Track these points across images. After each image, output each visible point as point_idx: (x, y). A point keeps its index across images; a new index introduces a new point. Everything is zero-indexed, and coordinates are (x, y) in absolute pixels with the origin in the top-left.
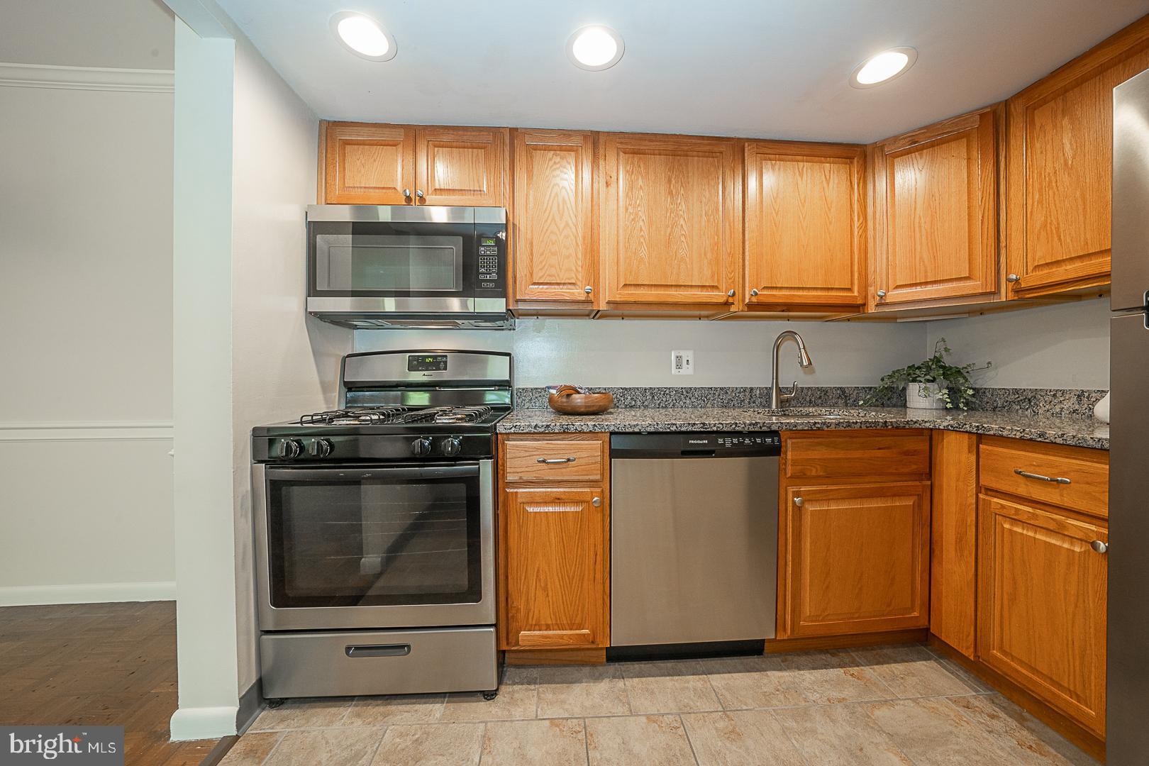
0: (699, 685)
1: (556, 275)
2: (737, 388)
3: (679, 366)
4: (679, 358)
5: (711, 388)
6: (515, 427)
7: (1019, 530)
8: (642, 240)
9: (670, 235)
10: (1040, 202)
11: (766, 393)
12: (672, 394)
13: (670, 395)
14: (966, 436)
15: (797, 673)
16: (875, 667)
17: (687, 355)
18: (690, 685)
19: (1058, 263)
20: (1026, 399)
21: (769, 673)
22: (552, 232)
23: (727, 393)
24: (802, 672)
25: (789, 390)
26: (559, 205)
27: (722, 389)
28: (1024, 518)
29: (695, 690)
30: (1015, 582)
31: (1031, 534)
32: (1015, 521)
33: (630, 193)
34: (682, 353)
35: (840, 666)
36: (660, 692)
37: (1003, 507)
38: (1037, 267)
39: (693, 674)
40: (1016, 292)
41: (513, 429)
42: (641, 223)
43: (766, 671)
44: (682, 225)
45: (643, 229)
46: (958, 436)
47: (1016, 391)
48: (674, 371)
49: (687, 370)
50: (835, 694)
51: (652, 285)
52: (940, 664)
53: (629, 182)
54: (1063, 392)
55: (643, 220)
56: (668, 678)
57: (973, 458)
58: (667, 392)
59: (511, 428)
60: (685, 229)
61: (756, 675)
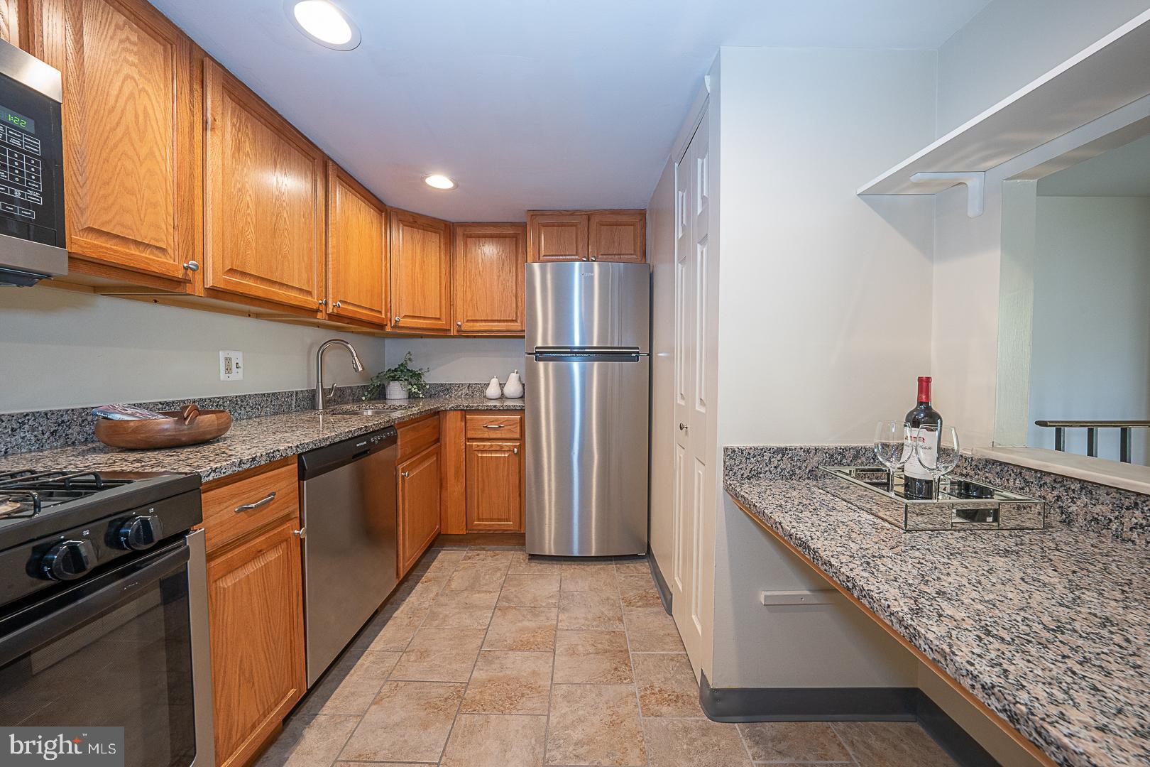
0: (371, 658)
1: (134, 227)
2: (285, 393)
3: (228, 371)
4: (228, 360)
5: (264, 394)
6: (215, 471)
7: (485, 455)
8: (249, 219)
9: (275, 225)
10: (470, 287)
11: (312, 395)
12: (225, 404)
13: (224, 406)
14: (459, 412)
15: (405, 603)
16: (429, 570)
17: (237, 357)
18: (367, 664)
19: (476, 321)
20: (446, 389)
21: (394, 615)
22: (124, 153)
23: (278, 398)
24: (407, 600)
25: (330, 391)
26: (137, 116)
27: (273, 394)
28: (486, 448)
29: (374, 663)
30: (483, 481)
31: (490, 455)
32: (483, 451)
33: (237, 155)
34: (232, 355)
35: (417, 583)
36: (357, 688)
37: (478, 446)
38: (468, 321)
39: (359, 659)
40: (458, 331)
41: (212, 474)
42: (248, 199)
43: (391, 617)
44: (285, 218)
45: (251, 206)
46: (455, 412)
47: (441, 385)
48: (223, 376)
49: (237, 375)
50: (432, 595)
51: (259, 277)
52: (445, 550)
53: (236, 141)
54: (462, 384)
55: (250, 196)
56: (347, 678)
57: (463, 424)
58: (221, 403)
59: (209, 475)
60: (288, 223)
61: (390, 622)
